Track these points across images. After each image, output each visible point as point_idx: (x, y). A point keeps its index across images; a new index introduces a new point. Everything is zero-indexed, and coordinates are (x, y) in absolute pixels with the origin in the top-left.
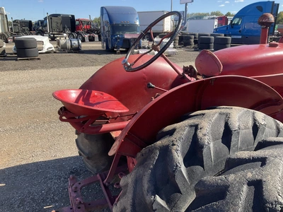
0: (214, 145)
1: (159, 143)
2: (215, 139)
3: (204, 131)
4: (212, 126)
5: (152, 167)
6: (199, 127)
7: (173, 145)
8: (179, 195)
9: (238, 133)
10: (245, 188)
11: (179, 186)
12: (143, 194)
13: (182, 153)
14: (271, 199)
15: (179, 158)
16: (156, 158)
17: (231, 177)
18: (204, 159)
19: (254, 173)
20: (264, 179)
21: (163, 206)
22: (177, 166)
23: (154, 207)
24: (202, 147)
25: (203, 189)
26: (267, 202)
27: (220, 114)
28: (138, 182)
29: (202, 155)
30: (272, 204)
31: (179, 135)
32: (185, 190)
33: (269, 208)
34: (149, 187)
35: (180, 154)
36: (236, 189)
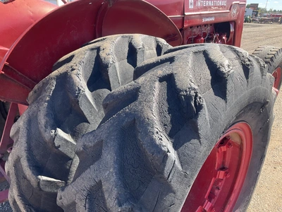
0: (120, 65)
1: (55, 73)
2: (120, 60)
3: (107, 51)
4: (116, 47)
5: (48, 99)
6: (102, 48)
7: (73, 70)
8: (86, 124)
9: (143, 51)
10: (157, 84)
11: (85, 114)
12: (40, 133)
13: (85, 77)
14: (184, 88)
15: (81, 81)
16: (53, 88)
17: (141, 80)
18: (111, 79)
19: (164, 69)
20: (175, 72)
21: (67, 141)
22: (80, 90)
23: (57, 143)
24: (107, 66)
25: (111, 101)
26: (181, 91)
27: (123, 37)
28: (31, 122)
29: (108, 75)
30: (186, 91)
31: (79, 60)
32: (92, 118)
33: (184, 96)
34: (47, 122)
35: (82, 78)
36: (148, 88)
